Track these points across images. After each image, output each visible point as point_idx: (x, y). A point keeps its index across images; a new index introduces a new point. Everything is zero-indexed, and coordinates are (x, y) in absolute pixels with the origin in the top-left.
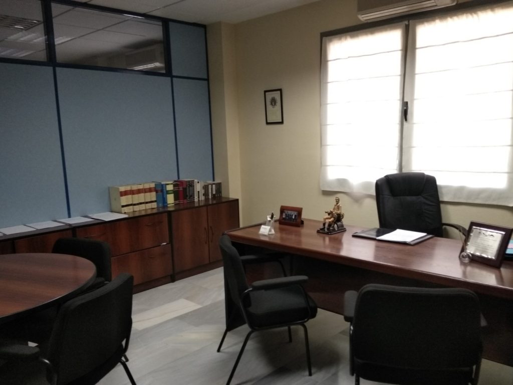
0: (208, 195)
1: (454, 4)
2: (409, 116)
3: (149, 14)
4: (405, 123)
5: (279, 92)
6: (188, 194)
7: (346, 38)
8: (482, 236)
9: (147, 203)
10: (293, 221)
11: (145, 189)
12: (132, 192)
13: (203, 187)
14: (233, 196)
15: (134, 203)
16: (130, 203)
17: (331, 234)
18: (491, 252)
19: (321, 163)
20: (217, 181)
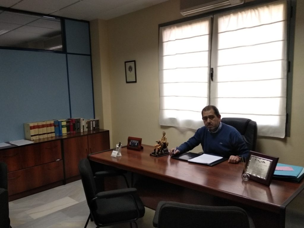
0: (90, 128)
1: (242, 3)
2: (214, 78)
3: (51, 14)
4: (211, 82)
5: (134, 62)
6: (76, 127)
7: (174, 28)
8: (257, 162)
9: (48, 133)
10: (136, 147)
11: (47, 125)
12: (38, 127)
13: (87, 123)
14: (106, 128)
15: (40, 133)
16: (37, 133)
17: (159, 157)
18: (263, 174)
19: (160, 108)
20: (96, 119)
